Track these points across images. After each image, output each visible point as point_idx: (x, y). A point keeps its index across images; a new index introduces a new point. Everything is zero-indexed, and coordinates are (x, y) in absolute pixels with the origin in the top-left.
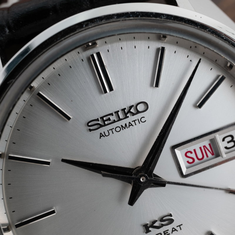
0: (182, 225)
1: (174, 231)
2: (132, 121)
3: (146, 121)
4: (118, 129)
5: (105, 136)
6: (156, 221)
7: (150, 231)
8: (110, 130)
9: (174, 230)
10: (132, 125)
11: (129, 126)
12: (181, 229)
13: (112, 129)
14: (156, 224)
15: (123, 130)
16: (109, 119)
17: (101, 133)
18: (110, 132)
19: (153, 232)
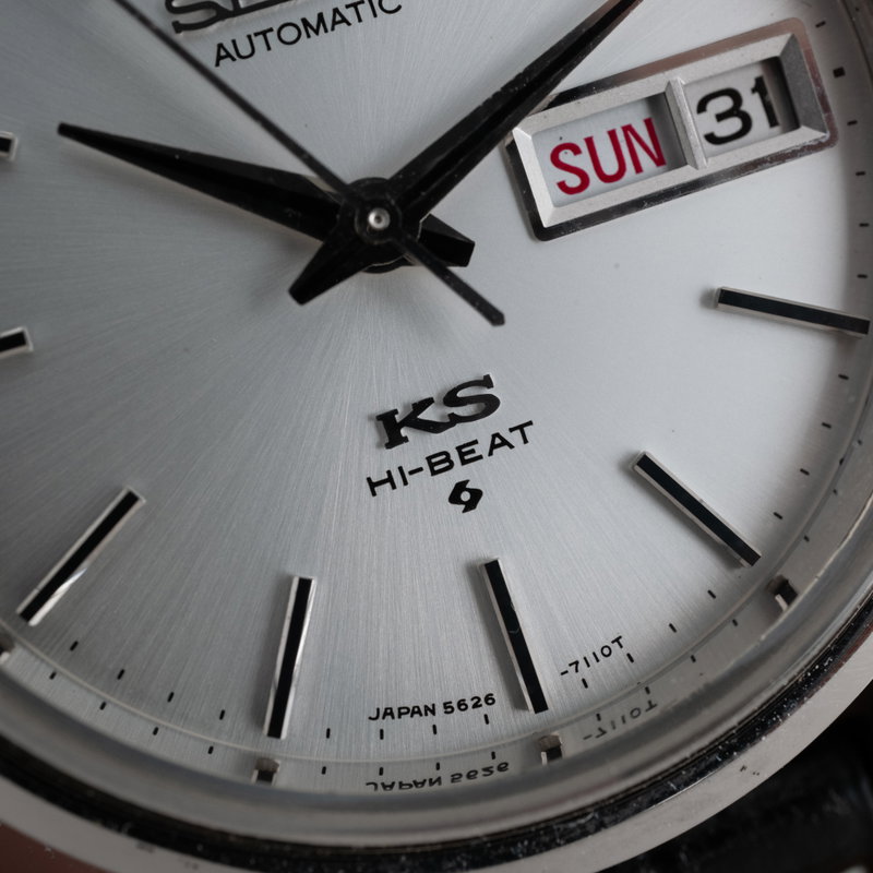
0: (530, 423)
1: (499, 446)
2: (347, 7)
3: (399, 7)
5: (235, 56)
6: (428, 402)
7: (405, 439)
8: (256, 34)
9: (498, 442)
10: (344, 20)
11: (335, 23)
12: (526, 441)
13: (264, 33)
14: (428, 415)
15: (309, 36)
17: (220, 46)
18: (259, 42)
19: (417, 447)
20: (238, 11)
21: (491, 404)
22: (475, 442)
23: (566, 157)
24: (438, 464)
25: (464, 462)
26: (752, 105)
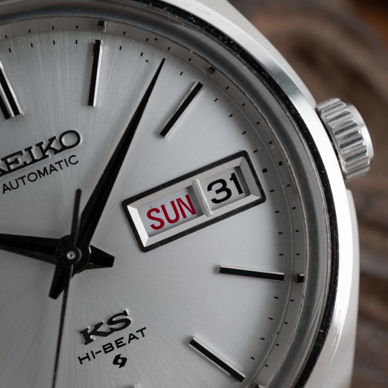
0: (145, 328)
1: (132, 339)
2: (56, 163)
3: (77, 162)
4: (32, 177)
5: (11, 188)
6: (101, 324)
7: (92, 340)
8: (19, 179)
9: (132, 337)
10: (55, 169)
11: (51, 171)
12: (143, 336)
13: (22, 178)
14: (101, 329)
15: (41, 177)
16: (16, 161)
17: (4, 185)
18: (20, 181)
19: (98, 343)
20: (10, 171)
21: (127, 322)
22: (122, 338)
23: (154, 214)
24: (107, 348)
25: (118, 347)
26: (231, 185)
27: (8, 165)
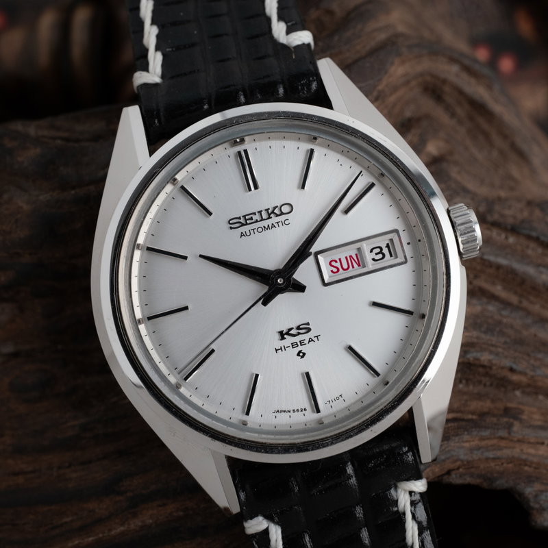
0: (320, 335)
2: (276, 223)
3: (289, 223)
4: (260, 230)
5: (245, 235)
6: (292, 329)
7: (286, 338)
8: (251, 230)
9: (311, 340)
10: (275, 226)
11: (272, 227)
12: (318, 340)
13: (253, 230)
14: (292, 332)
15: (265, 230)
16: (251, 219)
17: (242, 233)
18: (252, 232)
19: (289, 340)
20: (247, 224)
21: (309, 330)
22: (305, 340)
23: (333, 263)
24: (294, 345)
25: (301, 345)
26: (385, 251)
27: (246, 220)
